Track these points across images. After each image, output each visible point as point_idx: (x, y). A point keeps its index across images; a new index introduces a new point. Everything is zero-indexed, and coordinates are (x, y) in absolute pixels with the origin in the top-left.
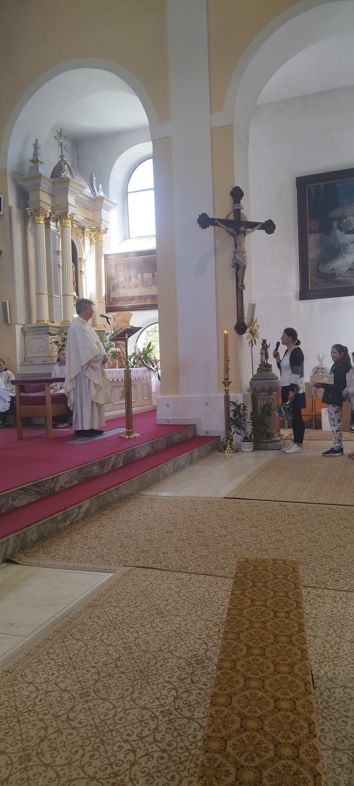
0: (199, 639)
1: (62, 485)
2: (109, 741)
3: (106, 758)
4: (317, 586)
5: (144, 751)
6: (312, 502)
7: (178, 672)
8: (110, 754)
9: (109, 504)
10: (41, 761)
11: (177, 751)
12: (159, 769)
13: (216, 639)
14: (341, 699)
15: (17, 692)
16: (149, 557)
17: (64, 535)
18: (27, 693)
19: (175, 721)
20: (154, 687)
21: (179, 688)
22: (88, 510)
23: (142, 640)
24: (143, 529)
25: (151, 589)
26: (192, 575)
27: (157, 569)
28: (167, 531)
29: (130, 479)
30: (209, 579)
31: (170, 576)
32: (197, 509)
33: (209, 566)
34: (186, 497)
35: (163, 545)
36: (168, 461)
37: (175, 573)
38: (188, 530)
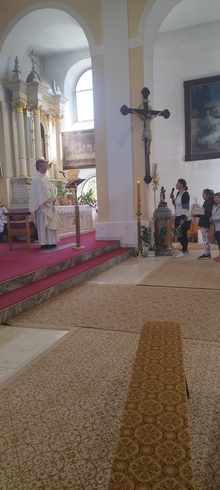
0: (120, 370)
1: (37, 278)
2: (65, 430)
3: (63, 440)
4: (192, 338)
5: (86, 435)
6: (190, 287)
7: (107, 389)
8: (66, 437)
9: (66, 289)
10: (25, 442)
11: (106, 435)
12: (95, 446)
13: (130, 370)
14: (205, 404)
15: (10, 402)
16: (90, 321)
17: (38, 308)
18: (16, 402)
19: (105, 418)
20: (93, 398)
21: (108, 399)
22: (53, 293)
23: (85, 371)
24: (87, 304)
25: (91, 340)
26: (116, 331)
27: (95, 328)
28: (101, 305)
29: (79, 274)
30: (127, 334)
31: (103, 333)
32: (120, 292)
33: (127, 326)
34: (113, 285)
35: (99, 314)
36: (102, 263)
37: (106, 331)
38: (114, 304)
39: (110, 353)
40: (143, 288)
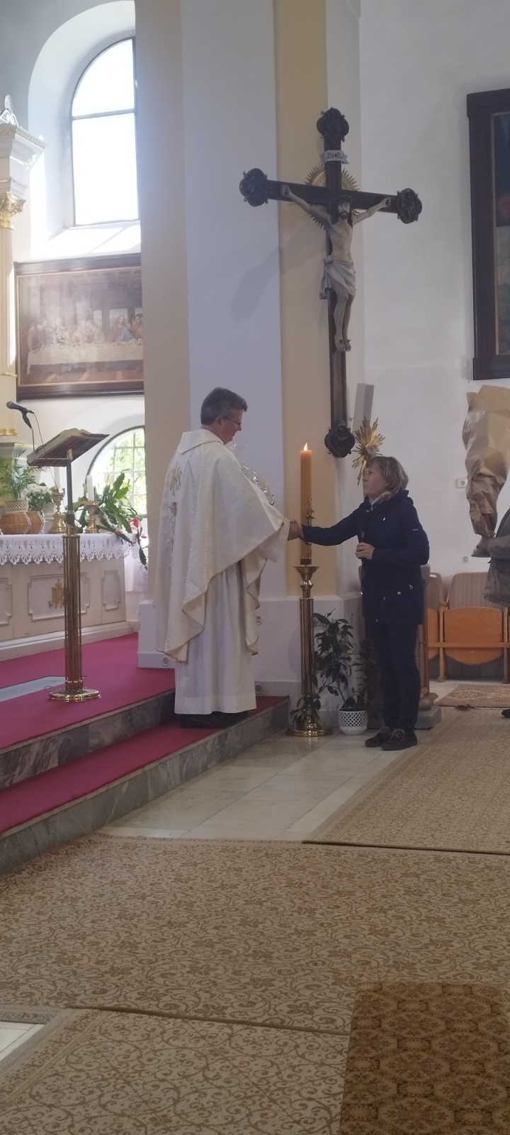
16: (129, 985)
24: (112, 917)
25: (136, 1062)
26: (235, 1026)
27: (151, 1014)
28: (169, 922)
29: (78, 797)
30: (276, 1037)
31: (182, 1031)
32: (240, 870)
33: (276, 1006)
34: (212, 841)
35: (162, 955)
36: (166, 755)
37: (194, 1023)
38: (221, 918)
40: (327, 854)
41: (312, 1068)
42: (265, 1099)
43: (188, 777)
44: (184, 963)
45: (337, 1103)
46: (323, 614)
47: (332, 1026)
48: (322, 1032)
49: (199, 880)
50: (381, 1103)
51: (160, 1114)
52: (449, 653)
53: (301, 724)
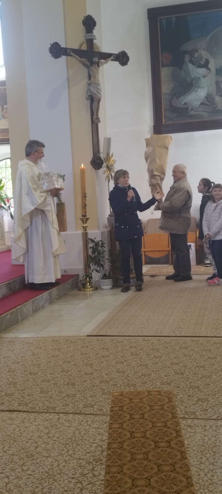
0: (73, 478)
13: (91, 477)
16: (14, 400)
24: (5, 372)
25: (18, 432)
26: (60, 414)
27: (24, 412)
28: (30, 373)
30: (78, 418)
31: (38, 418)
32: (60, 349)
33: (77, 405)
34: (47, 337)
35: (28, 387)
36: (26, 301)
37: (43, 414)
38: (52, 370)
39: (53, 452)
40: (97, 340)
41: (94, 430)
42: (75, 444)
43: (36, 310)
44: (37, 389)
45: (105, 444)
46: (93, 238)
47: (102, 412)
48: (97, 415)
49: (42, 354)
50: (124, 441)
51: (29, 453)
52: (146, 253)
53: (84, 286)
